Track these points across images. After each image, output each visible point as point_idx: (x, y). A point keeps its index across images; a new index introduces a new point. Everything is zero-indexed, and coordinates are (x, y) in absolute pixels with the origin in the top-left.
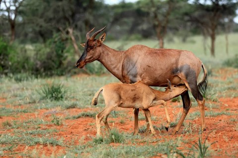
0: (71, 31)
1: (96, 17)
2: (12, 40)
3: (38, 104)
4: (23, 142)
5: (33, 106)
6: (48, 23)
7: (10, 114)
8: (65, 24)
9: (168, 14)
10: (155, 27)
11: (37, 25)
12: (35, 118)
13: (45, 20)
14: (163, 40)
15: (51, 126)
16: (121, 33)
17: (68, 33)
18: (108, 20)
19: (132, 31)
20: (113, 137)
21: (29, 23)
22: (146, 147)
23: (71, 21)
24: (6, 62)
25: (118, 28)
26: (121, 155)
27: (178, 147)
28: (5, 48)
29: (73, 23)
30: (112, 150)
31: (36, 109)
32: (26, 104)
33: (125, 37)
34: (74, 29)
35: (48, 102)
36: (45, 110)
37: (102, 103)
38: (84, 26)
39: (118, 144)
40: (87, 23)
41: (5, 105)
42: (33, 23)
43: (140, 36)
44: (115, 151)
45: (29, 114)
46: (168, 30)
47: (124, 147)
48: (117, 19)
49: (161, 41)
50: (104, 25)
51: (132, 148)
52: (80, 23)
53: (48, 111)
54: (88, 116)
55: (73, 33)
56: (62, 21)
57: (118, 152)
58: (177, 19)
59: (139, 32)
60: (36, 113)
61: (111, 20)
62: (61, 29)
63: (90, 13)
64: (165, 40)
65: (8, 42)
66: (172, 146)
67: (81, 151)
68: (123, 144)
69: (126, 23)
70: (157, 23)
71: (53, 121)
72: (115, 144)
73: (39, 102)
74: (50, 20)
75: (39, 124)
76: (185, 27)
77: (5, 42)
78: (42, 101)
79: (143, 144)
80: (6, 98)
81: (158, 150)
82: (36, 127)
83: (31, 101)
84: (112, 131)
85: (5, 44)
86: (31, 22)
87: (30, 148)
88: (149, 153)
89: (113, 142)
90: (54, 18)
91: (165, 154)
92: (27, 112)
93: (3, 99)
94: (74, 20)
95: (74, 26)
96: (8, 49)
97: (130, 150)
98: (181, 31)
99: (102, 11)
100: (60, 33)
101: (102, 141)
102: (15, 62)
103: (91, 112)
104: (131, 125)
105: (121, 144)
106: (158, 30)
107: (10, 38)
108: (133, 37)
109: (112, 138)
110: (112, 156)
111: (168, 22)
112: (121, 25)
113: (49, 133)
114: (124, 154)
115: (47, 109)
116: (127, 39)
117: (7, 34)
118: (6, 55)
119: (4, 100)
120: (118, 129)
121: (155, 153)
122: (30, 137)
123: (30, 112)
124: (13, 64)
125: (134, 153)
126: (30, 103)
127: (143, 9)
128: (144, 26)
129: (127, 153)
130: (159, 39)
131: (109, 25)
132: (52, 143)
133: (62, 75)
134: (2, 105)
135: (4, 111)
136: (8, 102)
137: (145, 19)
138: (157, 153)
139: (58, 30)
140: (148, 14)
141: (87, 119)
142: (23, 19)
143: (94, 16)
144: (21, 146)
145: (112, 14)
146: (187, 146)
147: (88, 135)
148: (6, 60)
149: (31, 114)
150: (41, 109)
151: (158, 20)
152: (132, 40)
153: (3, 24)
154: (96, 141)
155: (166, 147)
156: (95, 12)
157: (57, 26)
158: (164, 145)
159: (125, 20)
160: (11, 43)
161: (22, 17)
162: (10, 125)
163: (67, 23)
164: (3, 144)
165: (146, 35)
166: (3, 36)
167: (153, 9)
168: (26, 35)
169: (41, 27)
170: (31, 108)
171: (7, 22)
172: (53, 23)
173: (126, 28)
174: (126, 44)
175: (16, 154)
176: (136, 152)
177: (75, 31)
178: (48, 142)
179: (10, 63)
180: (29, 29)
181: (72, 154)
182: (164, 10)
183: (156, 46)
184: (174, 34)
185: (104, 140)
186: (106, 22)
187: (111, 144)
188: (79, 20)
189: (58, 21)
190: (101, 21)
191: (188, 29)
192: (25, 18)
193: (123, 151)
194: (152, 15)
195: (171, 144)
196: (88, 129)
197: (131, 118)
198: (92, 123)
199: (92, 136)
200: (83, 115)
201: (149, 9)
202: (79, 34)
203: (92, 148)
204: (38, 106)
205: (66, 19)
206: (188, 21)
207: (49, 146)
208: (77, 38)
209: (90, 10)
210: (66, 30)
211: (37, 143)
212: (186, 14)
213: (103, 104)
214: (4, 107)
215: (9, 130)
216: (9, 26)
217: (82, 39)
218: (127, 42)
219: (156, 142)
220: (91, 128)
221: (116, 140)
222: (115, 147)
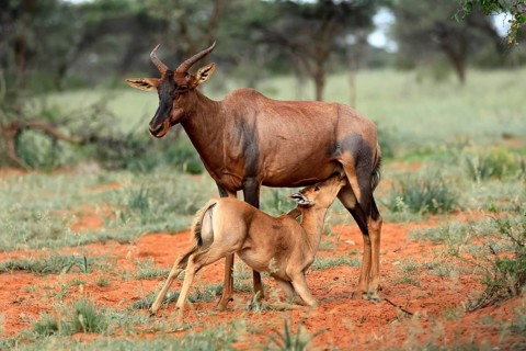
1: (41, 34)
9: (213, 24)
10: (181, 55)
16: (101, 70)
18: (70, 39)
19: (126, 65)
20: (81, 318)
22: (159, 343)
25: (93, 58)
27: (234, 341)
33: (110, 79)
37: (55, 238)
39: (93, 336)
40: (19, 46)
47: (106, 342)
48: (92, 37)
50: (61, 53)
51: (125, 344)
54: (21, 269)
58: (234, 36)
59: (143, 68)
61: (77, 38)
63: (27, 24)
66: (220, 340)
68: (106, 335)
69: (112, 47)
70: (185, 46)
72: (85, 336)
76: (253, 56)
79: (151, 335)
81: (188, 350)
84: (79, 305)
89: (81, 330)
97: (123, 350)
98: (244, 66)
99: (55, 18)
101: (55, 328)
103: (29, 260)
104: (123, 290)
105: (101, 337)
109: (79, 323)
112: (99, 52)
116: (115, 86)
120: (92, 299)
127: (152, 13)
131: (72, 50)
137: (158, 36)
140: (164, 25)
141: (19, 276)
143: (36, 30)
145: (79, 24)
146: (256, 339)
147: (22, 315)
151: (188, 40)
152: (127, 87)
154: (41, 329)
155: (206, 344)
156: (38, 22)
158: (202, 338)
159: (111, 39)
167: (177, 14)
173: (113, 58)
174: (113, 98)
182: (204, 15)
184: (228, 73)
185: (60, 328)
186: (64, 44)
187: (77, 337)
190: (53, 41)
191: (261, 61)
194: (174, 27)
195: (219, 335)
196: (22, 300)
197: (125, 273)
198: (30, 287)
199: (31, 317)
200: (9, 267)
201: (167, 12)
203: (31, 346)
206: (261, 41)
209: (26, 16)
212: (256, 25)
213: (58, 241)
217: (8, 87)
218: (117, 92)
219: (184, 330)
220: (28, 297)
221: (88, 326)
222: (85, 343)
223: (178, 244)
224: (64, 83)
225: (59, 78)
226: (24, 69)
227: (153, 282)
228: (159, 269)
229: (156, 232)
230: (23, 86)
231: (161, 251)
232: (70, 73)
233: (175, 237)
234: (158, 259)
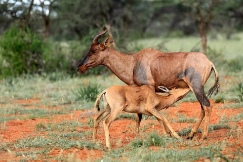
0: (108, 27)
1: (135, 13)
2: (46, 37)
3: (74, 106)
4: (58, 145)
5: (68, 107)
6: (84, 18)
7: (44, 115)
8: (102, 20)
9: (212, 9)
10: (197, 23)
11: (73, 21)
12: (70, 119)
13: (81, 16)
14: (206, 37)
15: (87, 128)
16: (161, 29)
17: (105, 29)
18: (148, 16)
19: (173, 27)
20: (153, 140)
21: (64, 19)
22: (188, 151)
23: (109, 17)
24: (40, 61)
25: (158, 24)
26: (161, 159)
27: (221, 150)
28: (39, 46)
29: (111, 19)
30: (152, 155)
31: (71, 110)
32: (61, 105)
33: (166, 33)
34: (111, 26)
35: (83, 103)
36: (80, 111)
38: (122, 22)
39: (158, 148)
40: (125, 19)
41: (39, 107)
42: (68, 19)
43: (181, 33)
44: (155, 155)
45: (64, 115)
46: (211, 26)
47: (164, 150)
48: (157, 15)
49: (204, 38)
50: (144, 22)
51: (172, 151)
52: (118, 19)
53: (84, 113)
54: (126, 118)
55: (111, 29)
56: (99, 16)
57: (158, 157)
58: (221, 14)
59: (180, 28)
60: (72, 115)
61: (151, 15)
62: (98, 25)
63: (129, 9)
64: (208, 38)
65: (42, 39)
66: (215, 150)
67: (119, 155)
68: (164, 147)
69: (166, 19)
70: (199, 19)
71: (89, 123)
72: (155, 148)
73: (74, 103)
74: (87, 16)
75: (75, 127)
76: (229, 23)
77: (39, 39)
78: (78, 102)
79: (184, 148)
80: (40, 99)
81: (201, 154)
82: (72, 129)
83: (66, 102)
84: (152, 134)
85: (39, 41)
86: (66, 17)
87: (65, 152)
88: (191, 157)
89: (153, 145)
90: (90, 14)
91: (208, 158)
92: (62, 114)
93: (37, 99)
94: (112, 16)
95: (112, 22)
96: (42, 46)
97: (171, 154)
98: (225, 28)
99: (142, 6)
100: (97, 29)
101: (141, 144)
102: (49, 60)
103: (130, 114)
105: (162, 148)
106: (201, 27)
107: (44, 35)
108: (174, 33)
109: (152, 142)
110: (151, 160)
111: (211, 17)
112: (161, 21)
113: (85, 136)
114: (165, 158)
115: (83, 110)
116: (168, 36)
117: (40, 31)
118: (40, 53)
119: (38, 101)
120: (158, 131)
121: (197, 158)
122: (65, 139)
123: (65, 114)
124: (47, 63)
125: (175, 157)
126: (65, 104)
127: (185, 4)
128: (186, 22)
129: (167, 157)
130: (201, 36)
131: (149, 21)
132: (88, 147)
133: (99, 74)
134: (36, 106)
135: (38, 112)
136: (41, 103)
137: (187, 14)
138: (200, 157)
139: (95, 27)
140: (190, 9)
141: (125, 121)
142: (58, 14)
143: (133, 12)
144: (56, 149)
145: (152, 9)
146: (231, 150)
147: (127, 138)
148: (40, 58)
149: (66, 115)
150: (77, 110)
151: (201, 16)
152: (173, 37)
153: (37, 20)
154: (135, 145)
155: (209, 151)
156: (134, 8)
157: (94, 22)
158: (207, 149)
159: (166, 15)
160: (45, 40)
161: (57, 12)
162: (44, 128)
163: (104, 19)
164: (36, 147)
165: (188, 32)
166: (37, 33)
167: (196, 4)
168: (61, 31)
169: (77, 23)
170: (66, 109)
171: (41, 17)
172: (90, 19)
173: (167, 24)
174: (167, 42)
175: (51, 158)
176: (177, 156)
177: (113, 28)
178: (84, 146)
179: (44, 62)
180: (64, 25)
181: (109, 158)
182: (207, 5)
183: (198, 44)
184: (218, 31)
185: (143, 144)
186: (145, 18)
187: (151, 148)
188: (117, 15)
189: (95, 17)
190: (141, 16)
191: (233, 25)
192: (61, 13)
193: (164, 155)
194: (194, 10)
195: (215, 148)
196: (127, 131)
197: (172, 120)
198: (130, 126)
199: (131, 139)
200: (121, 117)
201: (191, 4)
202: (117, 30)
203: (131, 152)
204: (73, 108)
205: (103, 14)
206: (232, 17)
207: (85, 149)
208: (114, 35)
209: (129, 5)
210: (103, 27)
212: (231, 9)
214: (37, 108)
215: (42, 133)
216: (43, 22)
217: (120, 36)
218: (168, 39)
219: (199, 145)
220: (129, 130)
221: (156, 143)
222: (155, 151)
223: (196, 107)
224: (145, 35)
225: (143, 33)
226: (127, 28)
227: (185, 124)
228: (188, 118)
229: (186, 101)
230: (127, 37)
231: (188, 110)
232: (148, 30)
233: (195, 103)
234: (187, 113)
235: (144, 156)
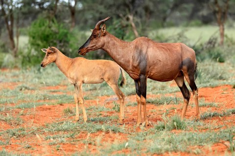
0: (131, 17)
1: (156, 4)
2: (72, 27)
3: (99, 91)
4: (85, 129)
5: (94, 93)
6: (108, 9)
7: (71, 101)
8: (125, 10)
10: (215, 12)
11: (97, 11)
12: (96, 104)
13: (105, 7)
14: (223, 26)
15: (112, 113)
16: (181, 19)
17: (128, 19)
18: (168, 6)
19: (191, 17)
20: (175, 124)
21: (89, 10)
22: (208, 134)
23: (131, 7)
24: (67, 49)
25: (177, 14)
26: (183, 142)
28: (66, 35)
30: (174, 137)
31: (97, 96)
32: (87, 90)
33: (185, 23)
34: (134, 16)
35: (108, 89)
36: (106, 97)
37: (163, 90)
38: (143, 12)
39: (180, 131)
40: (147, 9)
41: (67, 93)
42: (93, 9)
43: (199, 22)
44: (177, 137)
45: (90, 101)
46: (228, 16)
47: (186, 133)
48: (177, 5)
49: (221, 27)
50: (164, 12)
51: (194, 134)
52: (140, 10)
53: (109, 98)
54: (149, 102)
55: (133, 19)
56: (122, 7)
57: (180, 139)
59: (199, 18)
60: (97, 100)
61: (171, 6)
62: (121, 15)
64: (226, 26)
65: (69, 29)
67: (143, 138)
68: (185, 130)
69: (185, 9)
70: (217, 9)
71: (114, 108)
72: (177, 131)
73: (99, 89)
74: (110, 6)
75: (101, 111)
77: (65, 29)
78: (103, 88)
79: (205, 131)
80: (67, 85)
81: (220, 136)
82: (98, 114)
83: (91, 88)
84: (174, 118)
85: (65, 31)
86: (90, 8)
87: (92, 135)
88: (211, 140)
89: (175, 128)
90: (114, 5)
91: (228, 140)
92: (88, 99)
93: (64, 86)
94: (134, 7)
95: (134, 12)
96: (69, 35)
97: (193, 137)
100: (120, 20)
101: (164, 128)
102: (75, 49)
103: (152, 99)
104: (192, 112)
105: (183, 131)
106: (218, 16)
107: (70, 25)
108: (193, 22)
109: (174, 125)
110: (174, 143)
111: (228, 7)
112: (181, 11)
113: (111, 120)
114: (187, 141)
115: (108, 96)
116: (187, 26)
117: (67, 21)
118: (67, 42)
119: (65, 87)
120: (180, 115)
121: (217, 140)
122: (92, 124)
123: (91, 99)
124: (73, 51)
125: (196, 140)
126: (91, 90)
128: (204, 12)
129: (189, 139)
130: (219, 25)
131: (169, 11)
132: (113, 130)
134: (63, 92)
135: (65, 98)
136: (68, 89)
137: (205, 5)
138: (219, 140)
139: (118, 17)
141: (148, 105)
142: (84, 6)
143: (154, 2)
144: (83, 133)
147: (150, 122)
148: (66, 47)
149: (92, 101)
150: (102, 95)
151: (218, 6)
152: (192, 26)
153: (63, 11)
154: (158, 128)
155: (228, 134)
157: (118, 12)
158: (226, 132)
159: (185, 6)
160: (71, 30)
161: (82, 3)
162: (71, 113)
163: (127, 10)
164: (65, 131)
165: (206, 21)
166: (64, 23)
168: (86, 21)
169: (101, 13)
170: (92, 95)
171: (67, 8)
172: (114, 9)
173: (186, 14)
174: (187, 30)
175: (78, 141)
176: (198, 139)
177: (135, 18)
178: (110, 129)
179: (71, 50)
180: (89, 16)
181: (134, 141)
183: (216, 32)
185: (166, 128)
186: (165, 8)
187: (173, 131)
188: (139, 6)
189: (118, 8)
190: (161, 7)
192: (85, 4)
193: (185, 138)
195: (233, 131)
196: (150, 115)
197: (193, 104)
198: (153, 110)
199: (154, 123)
202: (139, 20)
203: (154, 135)
204: (99, 93)
205: (127, 6)
207: (111, 133)
208: (137, 24)
210: (126, 17)
211: (100, 130)
213: (164, 91)
214: (65, 94)
215: (70, 117)
216: (70, 13)
217: (142, 26)
218: (187, 28)
219: (218, 128)
220: (152, 114)
221: (178, 126)
222: (177, 134)
223: (215, 92)
224: (165, 24)
225: (164, 22)
226: (149, 19)
227: (205, 108)
228: (207, 103)
229: (206, 87)
230: (148, 26)
231: (207, 95)
232: (168, 20)
233: (213, 89)
234: (207, 98)
235: (166, 138)
